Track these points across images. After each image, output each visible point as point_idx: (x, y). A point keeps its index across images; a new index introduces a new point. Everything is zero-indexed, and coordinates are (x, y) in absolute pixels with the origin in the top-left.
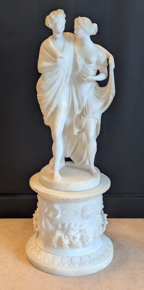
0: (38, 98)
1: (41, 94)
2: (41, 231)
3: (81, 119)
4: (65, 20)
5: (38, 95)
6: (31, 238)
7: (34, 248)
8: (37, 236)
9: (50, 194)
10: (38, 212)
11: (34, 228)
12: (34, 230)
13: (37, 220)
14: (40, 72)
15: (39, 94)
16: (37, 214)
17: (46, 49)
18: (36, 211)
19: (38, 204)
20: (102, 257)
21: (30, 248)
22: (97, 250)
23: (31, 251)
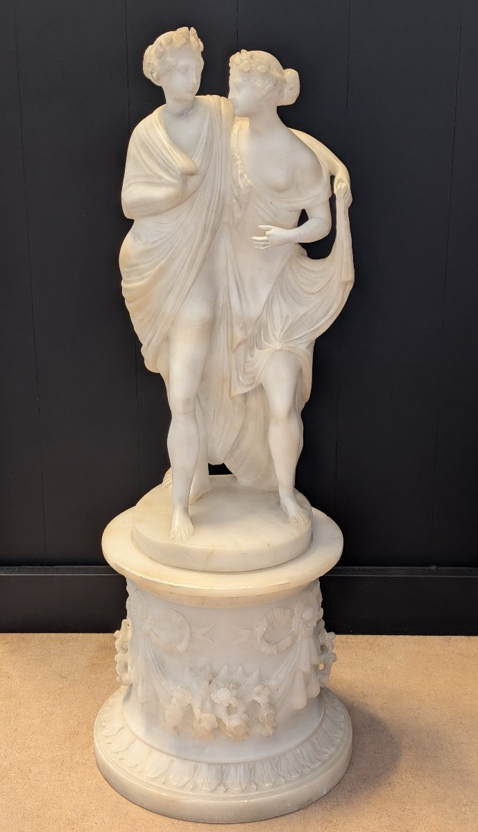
0: (124, 294)
1: (132, 282)
2: (137, 684)
3: (252, 356)
4: (201, 59)
5: (123, 284)
6: (111, 700)
7: (117, 734)
8: (128, 696)
9: (158, 580)
10: (130, 624)
11: (118, 672)
12: (118, 678)
13: (127, 650)
14: (127, 216)
15: (128, 282)
16: (127, 630)
17: (147, 147)
18: (124, 621)
19: (130, 604)
20: (314, 763)
21: (104, 733)
22: (302, 743)
23: (108, 741)
